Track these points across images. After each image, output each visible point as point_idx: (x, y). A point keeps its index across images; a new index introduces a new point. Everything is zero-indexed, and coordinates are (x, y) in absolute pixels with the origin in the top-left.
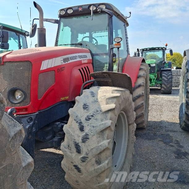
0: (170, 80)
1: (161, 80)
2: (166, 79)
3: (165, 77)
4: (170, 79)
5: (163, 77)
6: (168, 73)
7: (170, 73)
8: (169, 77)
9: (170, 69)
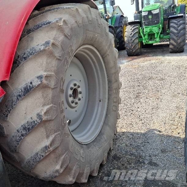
0: (181, 32)
1: (168, 34)
2: (176, 31)
3: (174, 27)
4: (181, 30)
5: (172, 29)
6: (179, 22)
7: (181, 22)
8: (180, 28)
9: (182, 15)
